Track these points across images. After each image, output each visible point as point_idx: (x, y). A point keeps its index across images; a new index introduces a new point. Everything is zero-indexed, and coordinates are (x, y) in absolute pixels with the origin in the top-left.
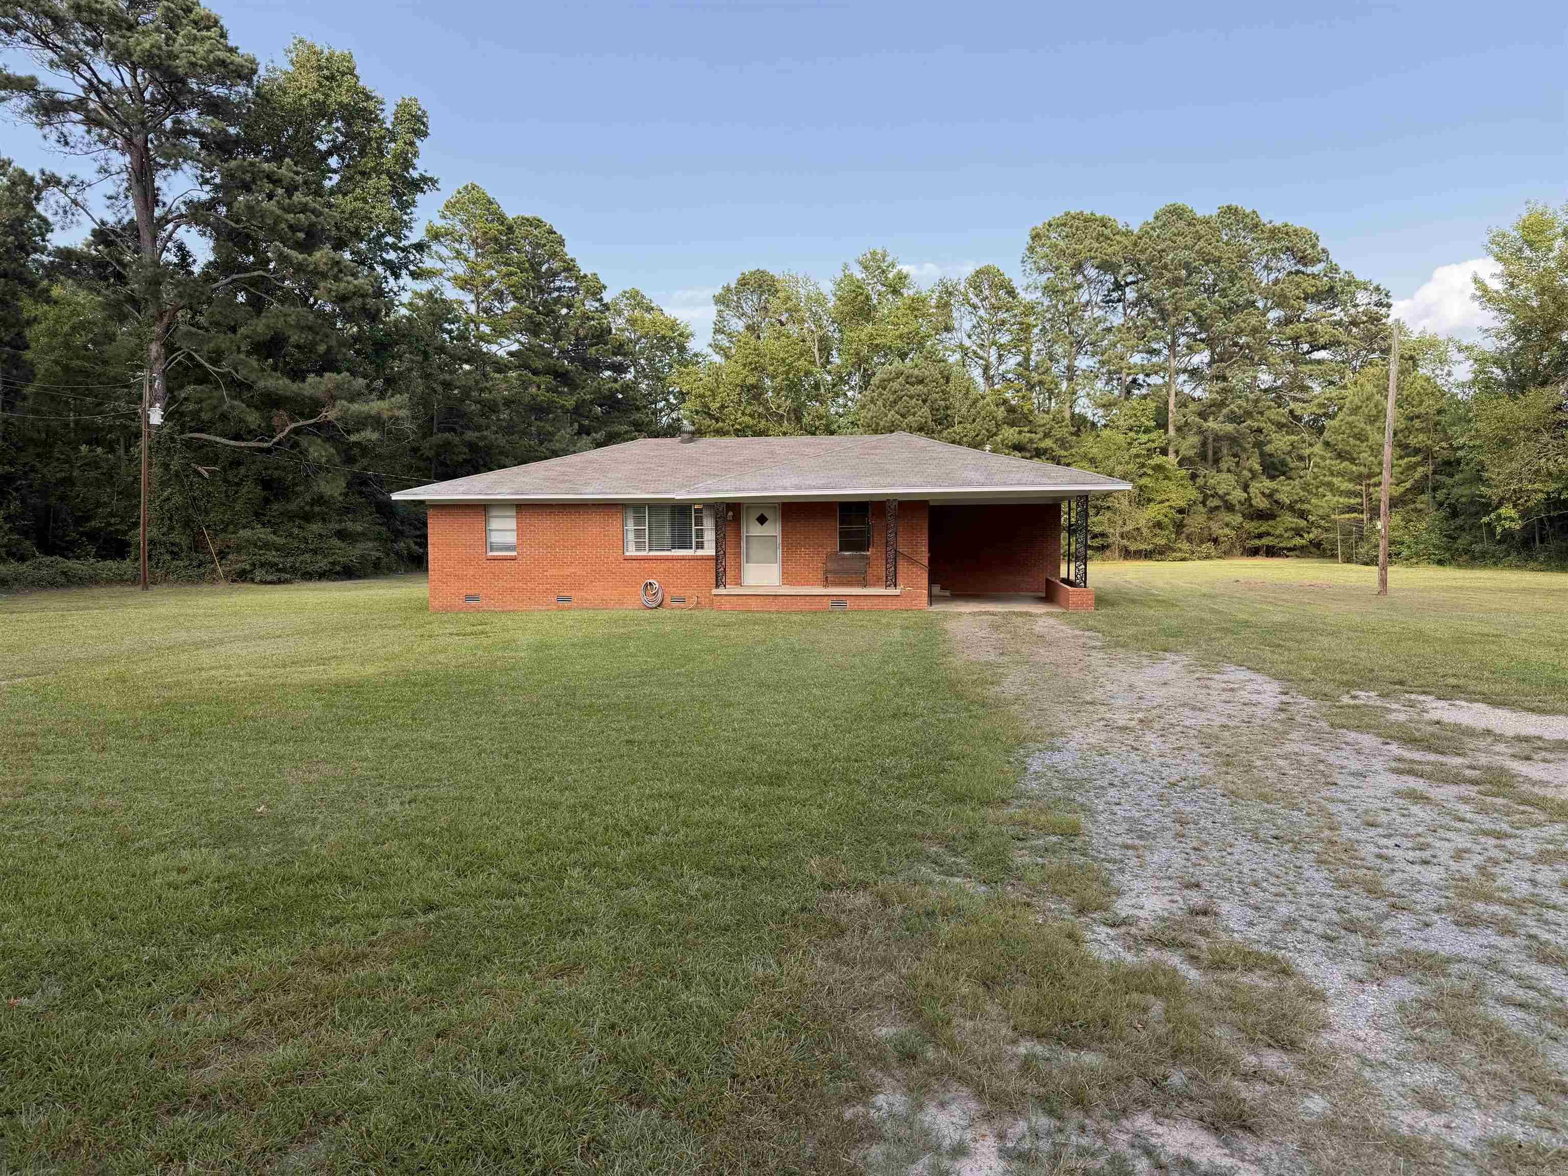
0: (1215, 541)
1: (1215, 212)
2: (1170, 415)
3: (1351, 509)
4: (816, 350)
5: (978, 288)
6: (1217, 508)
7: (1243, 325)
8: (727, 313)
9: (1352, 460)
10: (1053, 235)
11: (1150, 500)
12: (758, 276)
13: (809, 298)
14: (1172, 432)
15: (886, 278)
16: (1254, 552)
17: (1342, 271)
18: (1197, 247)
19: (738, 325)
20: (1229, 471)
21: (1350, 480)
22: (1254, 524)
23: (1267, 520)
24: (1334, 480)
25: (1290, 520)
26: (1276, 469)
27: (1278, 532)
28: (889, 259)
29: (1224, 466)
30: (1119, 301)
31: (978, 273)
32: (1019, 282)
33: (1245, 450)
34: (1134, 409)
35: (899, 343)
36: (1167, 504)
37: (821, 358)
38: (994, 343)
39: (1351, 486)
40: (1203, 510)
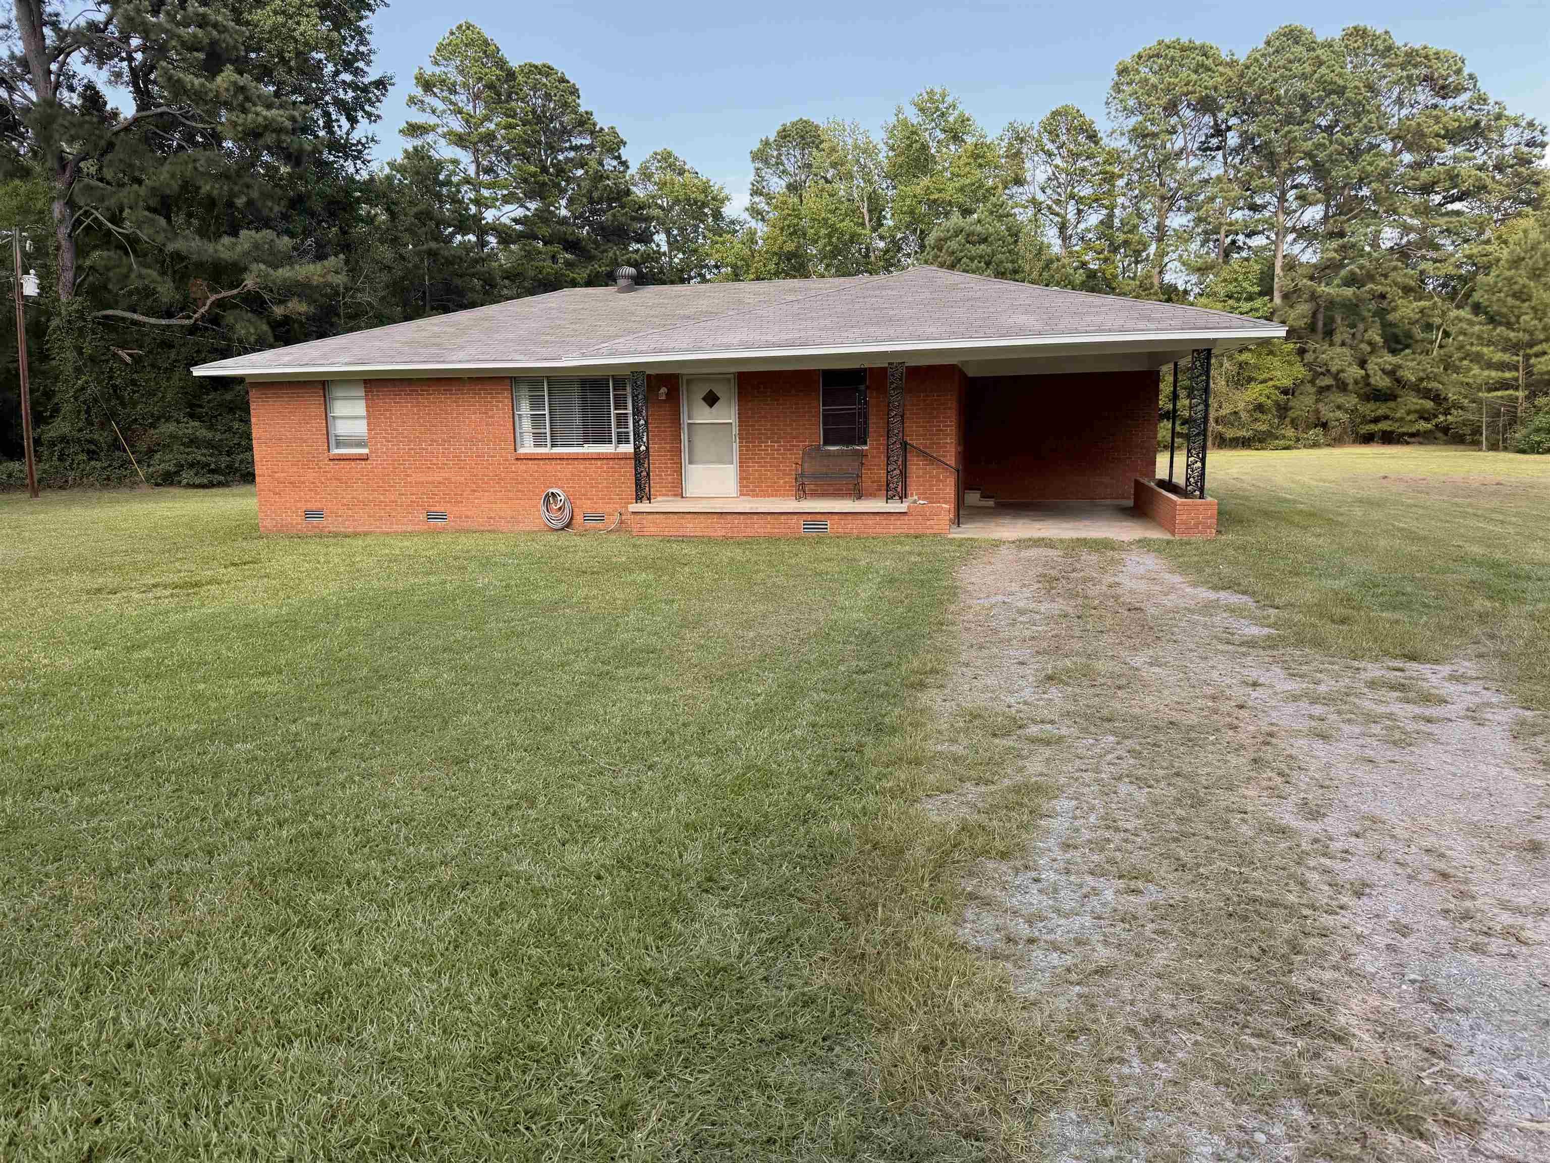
0: (1324, 425)
1: (1338, 35)
2: (1276, 280)
3: (1504, 385)
4: (865, 211)
5: (1054, 134)
6: (1328, 388)
7: (1369, 169)
8: (767, 173)
9: (1509, 325)
10: (1143, 69)
11: (1250, 380)
12: (800, 126)
13: (856, 147)
14: (1277, 300)
15: (946, 121)
16: (1368, 439)
17: (1491, 101)
18: (1316, 76)
19: (777, 185)
20: (1343, 344)
21: (1504, 350)
22: (1371, 405)
23: (1386, 400)
24: (1485, 350)
25: (1414, 402)
26: (1398, 342)
27: (1398, 415)
28: (949, 100)
29: (1337, 338)
30: (1218, 148)
31: (1055, 114)
32: (1102, 126)
33: (1363, 319)
34: (1236, 272)
35: (961, 199)
36: (1271, 383)
37: (870, 221)
38: (1072, 196)
39: (1506, 357)
40: (1313, 390)
